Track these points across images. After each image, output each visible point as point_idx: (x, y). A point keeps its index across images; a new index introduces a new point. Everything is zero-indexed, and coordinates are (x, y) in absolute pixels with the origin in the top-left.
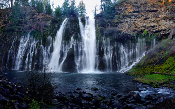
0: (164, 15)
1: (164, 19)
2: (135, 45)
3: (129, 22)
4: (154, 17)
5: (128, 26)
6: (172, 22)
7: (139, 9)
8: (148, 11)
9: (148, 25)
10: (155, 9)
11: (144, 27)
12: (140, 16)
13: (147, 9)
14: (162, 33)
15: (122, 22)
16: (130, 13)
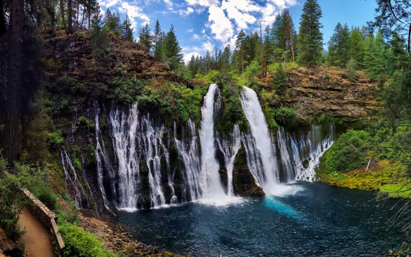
0: (351, 98)
1: (352, 103)
2: (306, 134)
3: (306, 102)
4: (337, 98)
5: (302, 108)
6: (362, 109)
7: (319, 85)
8: (330, 89)
9: (328, 108)
10: (339, 88)
11: (322, 110)
12: (319, 95)
13: (329, 87)
14: (344, 119)
15: (296, 102)
16: (306, 88)
